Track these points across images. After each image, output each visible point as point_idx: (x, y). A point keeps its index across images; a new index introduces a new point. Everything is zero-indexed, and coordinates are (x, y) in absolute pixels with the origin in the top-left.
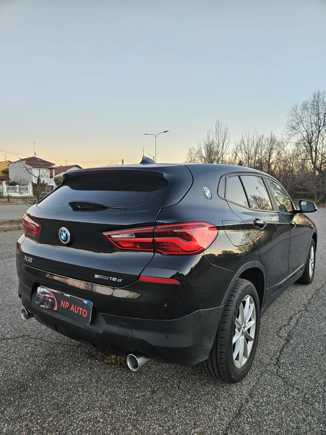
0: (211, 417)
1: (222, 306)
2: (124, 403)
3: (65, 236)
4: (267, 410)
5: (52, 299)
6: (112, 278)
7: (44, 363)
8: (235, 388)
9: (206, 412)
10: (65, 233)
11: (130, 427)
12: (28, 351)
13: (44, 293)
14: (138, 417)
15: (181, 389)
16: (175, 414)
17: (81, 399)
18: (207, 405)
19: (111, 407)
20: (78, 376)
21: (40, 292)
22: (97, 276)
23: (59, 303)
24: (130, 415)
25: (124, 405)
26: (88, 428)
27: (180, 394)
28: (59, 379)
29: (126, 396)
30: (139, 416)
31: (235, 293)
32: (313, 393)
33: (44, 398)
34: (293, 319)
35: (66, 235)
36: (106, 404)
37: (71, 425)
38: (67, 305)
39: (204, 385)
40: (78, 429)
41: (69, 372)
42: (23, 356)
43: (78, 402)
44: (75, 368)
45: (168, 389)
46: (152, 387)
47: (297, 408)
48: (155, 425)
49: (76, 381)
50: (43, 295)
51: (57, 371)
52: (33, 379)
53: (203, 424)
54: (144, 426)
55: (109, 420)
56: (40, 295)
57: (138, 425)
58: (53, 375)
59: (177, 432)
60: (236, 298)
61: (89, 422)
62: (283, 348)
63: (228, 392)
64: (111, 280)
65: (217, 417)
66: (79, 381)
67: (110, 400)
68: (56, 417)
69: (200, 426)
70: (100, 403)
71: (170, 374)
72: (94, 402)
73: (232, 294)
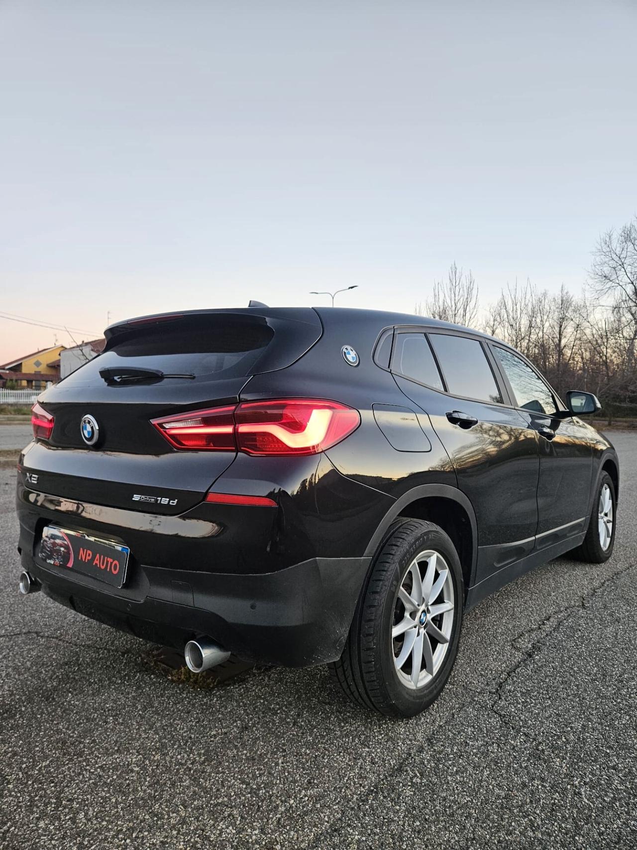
0: (344, 773)
1: (366, 558)
2: (185, 744)
3: (90, 430)
4: (454, 766)
5: (66, 547)
6: (161, 500)
7: (55, 676)
8: (404, 728)
9: (336, 765)
10: (90, 425)
11: (187, 782)
12: (31, 657)
13: (54, 537)
14: (206, 766)
15: (297, 726)
16: (277, 764)
17: (109, 735)
18: (340, 752)
19: (162, 749)
20: (112, 700)
21: (47, 537)
22: (136, 498)
23: (77, 553)
24: (192, 764)
25: (184, 747)
26: (109, 780)
27: (295, 733)
28: (77, 703)
29: (192, 734)
30: (208, 765)
31: (401, 540)
32: (555, 742)
33: (43, 730)
34: (552, 619)
35: (92, 428)
36: (153, 744)
37: (79, 774)
38: (89, 555)
39: (345, 721)
40: (91, 781)
41: (97, 693)
42: (20, 664)
43: (102, 740)
44: (109, 686)
45: (274, 724)
46: (244, 721)
47: (515, 766)
48: (233, 781)
49: (107, 708)
50: (52, 541)
51: (75, 690)
52: (30, 700)
53: (325, 784)
54: (213, 782)
55: (150, 770)
56: (46, 541)
57: (201, 780)
58: (67, 695)
59: (273, 793)
60: (402, 550)
61: (113, 771)
62: (518, 667)
63: (387, 735)
64: (159, 502)
65: (354, 773)
66: (112, 706)
67: (160, 738)
68: (57, 761)
69: (317, 785)
70: (142, 743)
71: (283, 702)
72: (130, 740)
73: (394, 543)
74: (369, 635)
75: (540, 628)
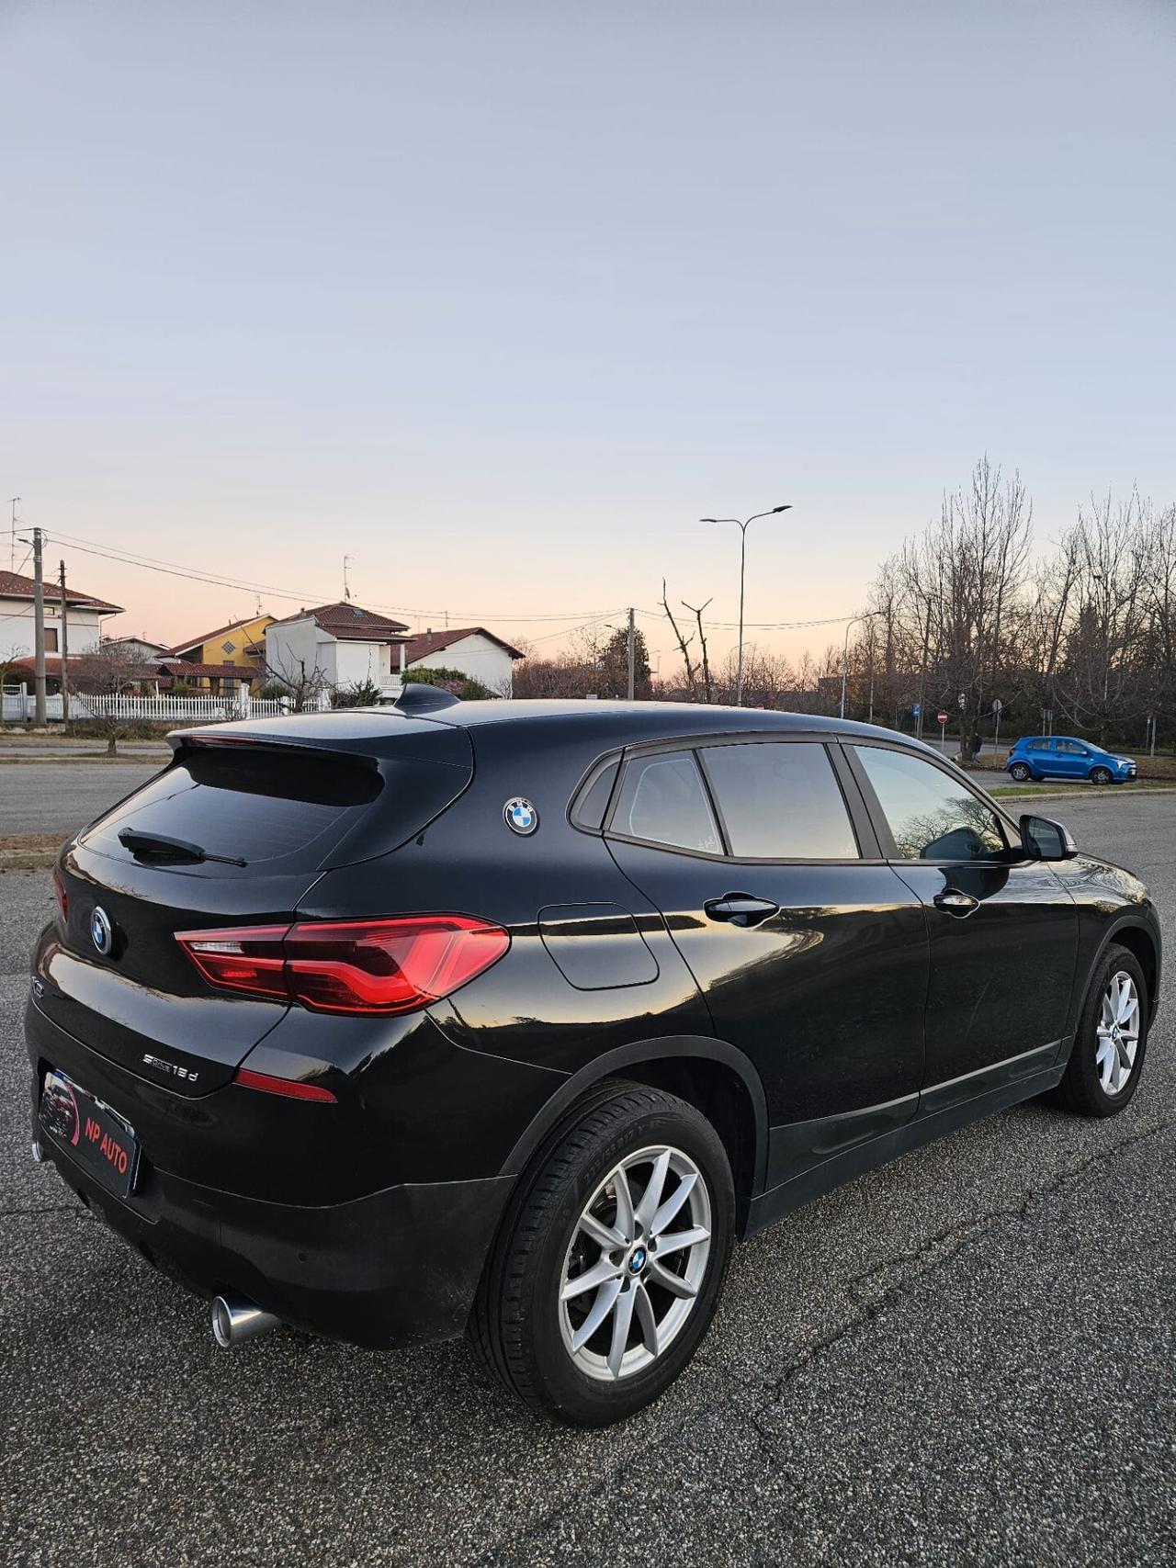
0: (456, 1522)
1: (505, 1176)
2: (231, 1443)
3: (101, 932)
4: (640, 1527)
5: (72, 1110)
6: (177, 1069)
7: (80, 1295)
8: (590, 1445)
9: (449, 1505)
10: (101, 925)
11: (211, 1511)
12: (55, 1256)
13: (57, 1090)
14: (248, 1486)
15: (418, 1425)
16: (357, 1494)
17: (125, 1413)
18: (466, 1482)
19: (192, 1449)
20: (152, 1347)
21: (49, 1088)
22: (148, 1059)
23: (83, 1125)
24: (229, 1479)
25: (228, 1447)
26: (97, 1496)
27: (408, 1438)
28: (98, 1348)
29: (249, 1424)
30: (252, 1485)
31: (589, 1136)
32: (830, 1497)
33: (32, 1395)
34: (948, 1240)
35: (103, 929)
36: (184, 1436)
37: (59, 1480)
38: (97, 1133)
39: (498, 1422)
40: (71, 1496)
41: (134, 1331)
42: (34, 1269)
43: (112, 1421)
44: (155, 1320)
45: (382, 1418)
46: (337, 1407)
47: (742, 1536)
48: (279, 1517)
49: (139, 1361)
50: (56, 1096)
51: (102, 1324)
52: (30, 1337)
53: (418, 1538)
54: (249, 1517)
55: (163, 1483)
56: (49, 1096)
57: (232, 1510)
58: (88, 1333)
59: (331, 1547)
60: (587, 1154)
61: (109, 1480)
62: (839, 1335)
63: (555, 1455)
64: (175, 1072)
65: (473, 1522)
66: (147, 1361)
67: (199, 1427)
68: (34, 1453)
69: (406, 1540)
70: (169, 1433)
71: (413, 1375)
72: (153, 1425)
73: (576, 1140)
74: (514, 1299)
75: (918, 1257)
